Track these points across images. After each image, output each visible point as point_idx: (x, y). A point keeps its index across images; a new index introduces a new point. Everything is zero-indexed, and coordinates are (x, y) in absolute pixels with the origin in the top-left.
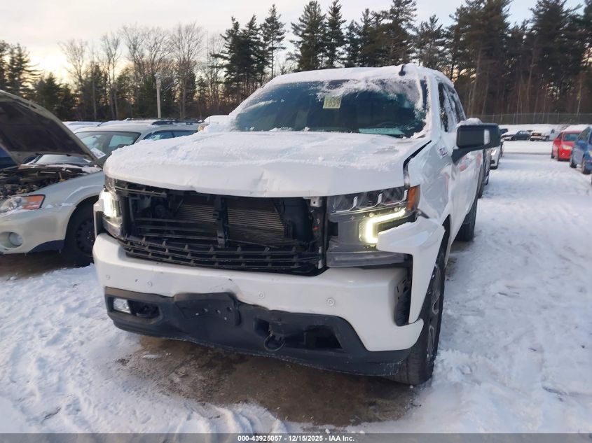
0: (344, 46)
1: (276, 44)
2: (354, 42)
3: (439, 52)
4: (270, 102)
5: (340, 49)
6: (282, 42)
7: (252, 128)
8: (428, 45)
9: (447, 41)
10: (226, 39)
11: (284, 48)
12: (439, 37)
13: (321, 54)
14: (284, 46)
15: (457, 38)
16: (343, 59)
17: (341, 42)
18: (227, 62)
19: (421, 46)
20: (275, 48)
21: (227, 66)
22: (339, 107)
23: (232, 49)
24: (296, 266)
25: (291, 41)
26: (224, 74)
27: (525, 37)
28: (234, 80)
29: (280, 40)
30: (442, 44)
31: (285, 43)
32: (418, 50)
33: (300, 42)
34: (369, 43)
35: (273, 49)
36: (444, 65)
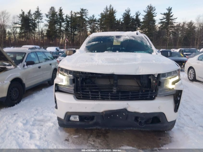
0: (64, 23)
1: (40, 21)
2: (68, 22)
3: (96, 26)
4: (97, 42)
5: (63, 24)
6: (42, 20)
7: (96, 51)
8: (92, 24)
9: (98, 23)
10: (19, 17)
11: (43, 22)
12: (96, 21)
13: (56, 25)
14: (43, 21)
15: (101, 22)
16: (64, 27)
17: (63, 21)
18: (20, 26)
19: (90, 24)
20: (39, 22)
21: (20, 27)
22: (120, 44)
23: (22, 21)
24: (149, 97)
25: (45, 20)
26: (19, 30)
27: (120, 23)
28: (23, 33)
29: (41, 19)
30: (97, 24)
31: (43, 20)
32: (89, 25)
33: (49, 21)
34: (73, 22)
35: (38, 22)
36: (98, 30)
